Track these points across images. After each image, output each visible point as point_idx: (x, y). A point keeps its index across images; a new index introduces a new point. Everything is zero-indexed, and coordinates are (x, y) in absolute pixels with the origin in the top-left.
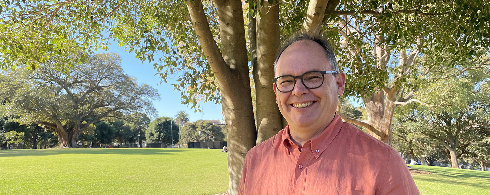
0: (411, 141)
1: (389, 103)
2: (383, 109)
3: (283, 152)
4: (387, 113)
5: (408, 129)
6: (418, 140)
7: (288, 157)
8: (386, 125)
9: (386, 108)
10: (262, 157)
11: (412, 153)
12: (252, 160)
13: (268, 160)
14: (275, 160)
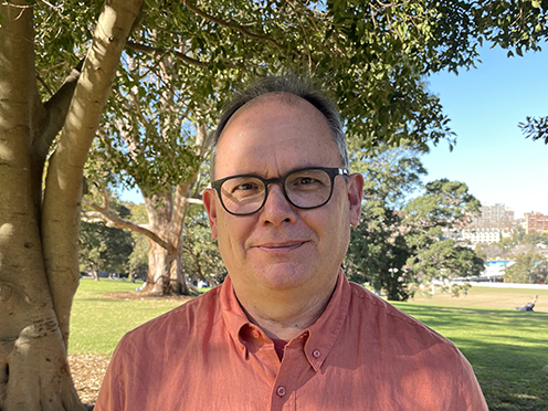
0: (198, 255)
1: (180, 200)
2: (172, 208)
3: (227, 351)
4: (176, 214)
5: (196, 237)
6: (207, 252)
7: (245, 365)
8: (175, 233)
9: (175, 207)
10: (166, 360)
11: (199, 271)
12: (140, 367)
13: (186, 369)
14: (207, 371)
